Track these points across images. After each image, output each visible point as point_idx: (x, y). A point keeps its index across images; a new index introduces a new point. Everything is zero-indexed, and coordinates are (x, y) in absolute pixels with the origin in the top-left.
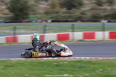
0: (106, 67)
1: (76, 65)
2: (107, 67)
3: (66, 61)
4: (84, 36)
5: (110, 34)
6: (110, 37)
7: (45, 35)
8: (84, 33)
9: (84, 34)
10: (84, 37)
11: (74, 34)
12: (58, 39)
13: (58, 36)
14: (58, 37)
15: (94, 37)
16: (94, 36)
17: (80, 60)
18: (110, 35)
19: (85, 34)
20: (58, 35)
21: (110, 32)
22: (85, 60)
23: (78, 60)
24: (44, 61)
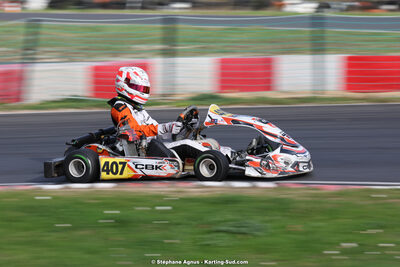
0: (370, 231)
1: (218, 218)
2: (374, 231)
3: (159, 199)
4: (223, 75)
5: (350, 66)
6: (349, 80)
7: (33, 71)
8: (223, 61)
9: (223, 68)
10: (223, 81)
11: (173, 65)
12: (97, 89)
13: (96, 76)
14: (97, 82)
15: (269, 81)
16: (269, 74)
17: (230, 193)
18: (349, 73)
19: (225, 66)
20: (97, 69)
21: (350, 59)
22: (254, 193)
23: (218, 193)
24: (55, 198)
